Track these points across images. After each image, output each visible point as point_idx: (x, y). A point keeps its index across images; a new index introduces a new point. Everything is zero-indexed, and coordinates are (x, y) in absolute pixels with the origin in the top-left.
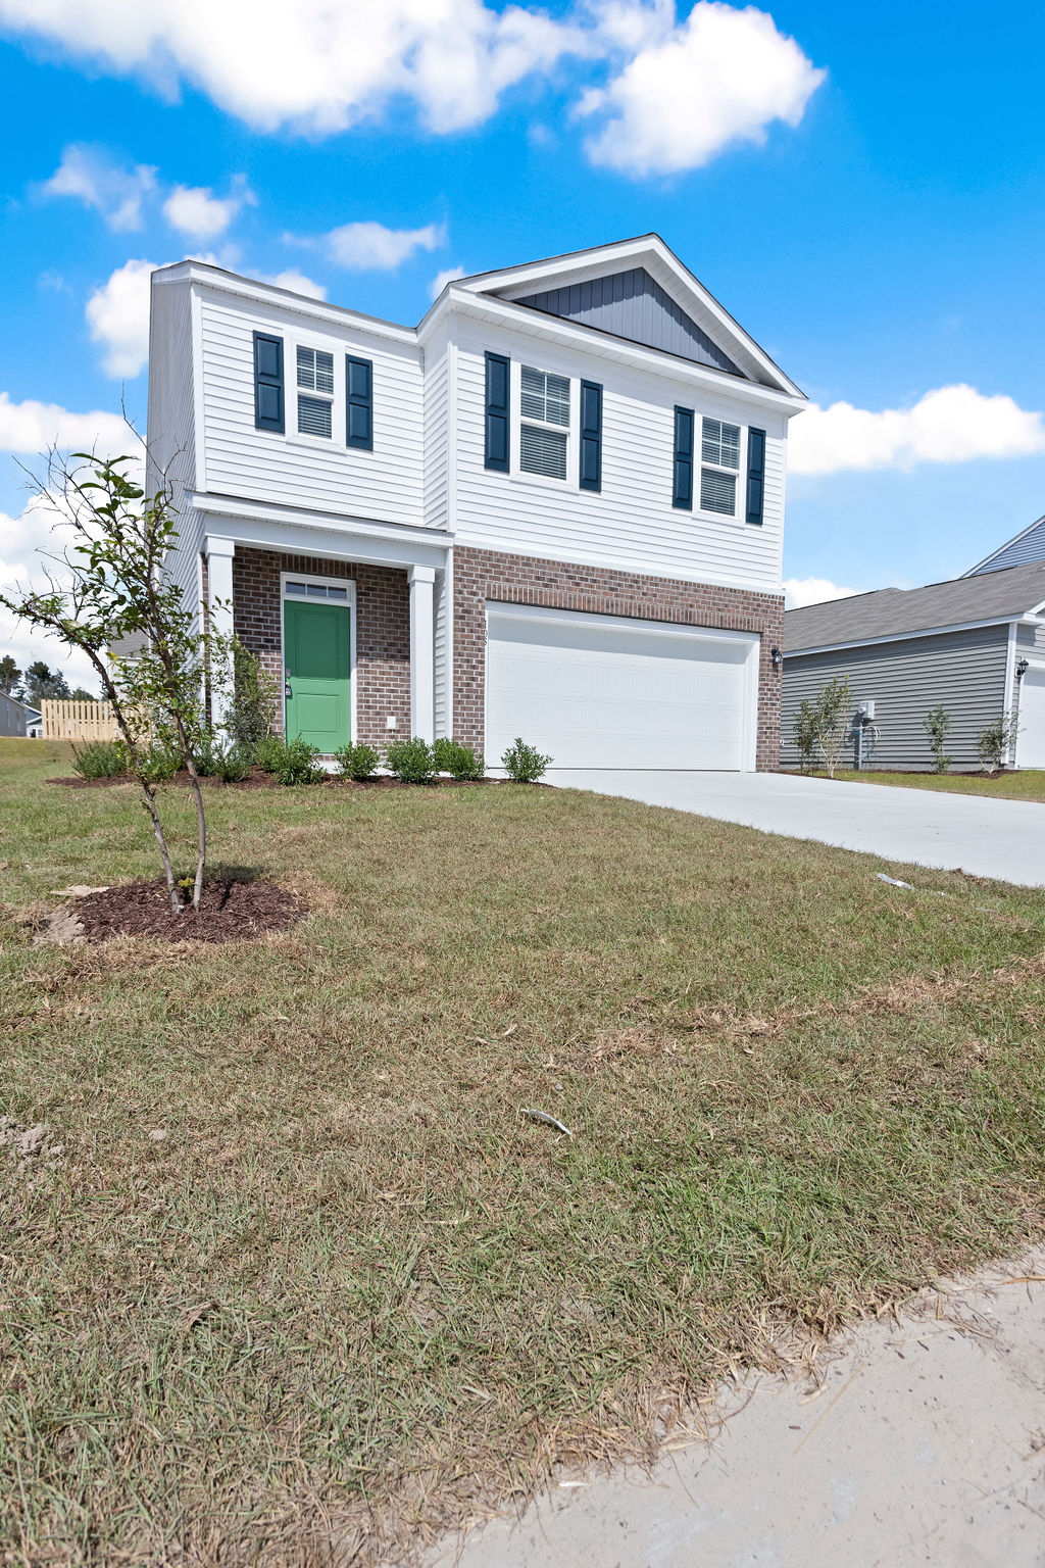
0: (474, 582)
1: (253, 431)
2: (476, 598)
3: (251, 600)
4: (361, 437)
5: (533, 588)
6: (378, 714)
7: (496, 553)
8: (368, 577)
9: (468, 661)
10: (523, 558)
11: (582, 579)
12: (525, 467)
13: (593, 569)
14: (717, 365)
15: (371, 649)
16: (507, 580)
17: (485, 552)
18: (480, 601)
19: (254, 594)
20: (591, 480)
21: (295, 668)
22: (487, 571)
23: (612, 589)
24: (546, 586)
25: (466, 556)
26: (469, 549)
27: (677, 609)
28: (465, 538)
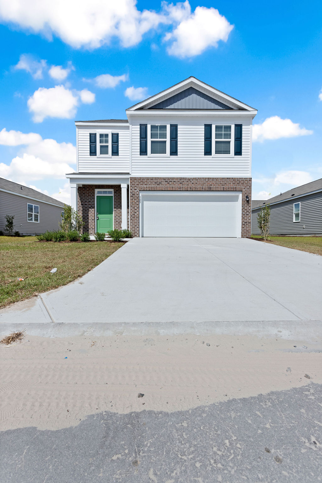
0: (136, 186)
1: (89, 156)
2: (136, 191)
3: (88, 197)
4: (115, 152)
5: (154, 186)
6: (119, 223)
7: (142, 178)
8: (116, 188)
9: (134, 208)
10: (150, 178)
11: (170, 181)
12: (152, 152)
13: (174, 178)
14: (221, 108)
15: (117, 206)
16: (146, 185)
17: (139, 178)
18: (137, 191)
19: (88, 195)
20: (174, 152)
21: (99, 212)
22: (139, 183)
23: (180, 183)
24: (158, 185)
25: (133, 179)
26: (134, 178)
27: (205, 186)
28: (134, 175)
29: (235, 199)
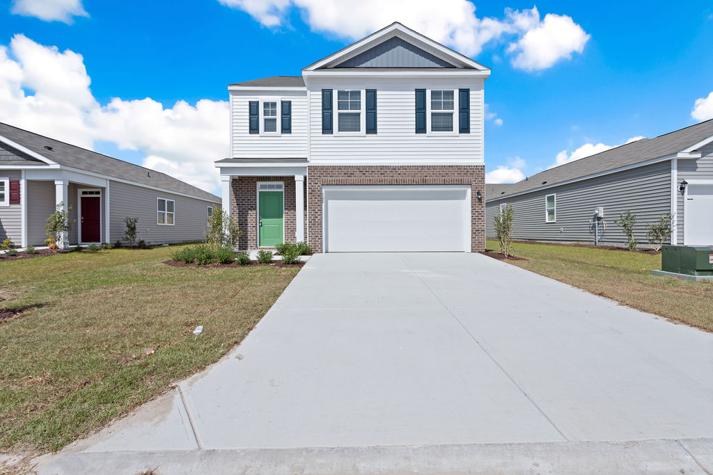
0: (316, 179)
1: (249, 135)
2: (317, 185)
3: (246, 193)
4: (287, 128)
5: (343, 178)
6: (292, 231)
7: (326, 166)
8: (288, 180)
9: (314, 210)
10: (338, 166)
11: (366, 171)
12: (340, 129)
13: (372, 166)
14: (439, 66)
15: (289, 207)
16: (331, 176)
17: (321, 166)
18: (319, 186)
19: (247, 191)
20: (372, 128)
21: (263, 215)
22: (322, 174)
23: (382, 174)
24: (349, 176)
25: (313, 169)
26: (314, 166)
27: (418, 178)
28: (314, 162)
29: (461, 196)
